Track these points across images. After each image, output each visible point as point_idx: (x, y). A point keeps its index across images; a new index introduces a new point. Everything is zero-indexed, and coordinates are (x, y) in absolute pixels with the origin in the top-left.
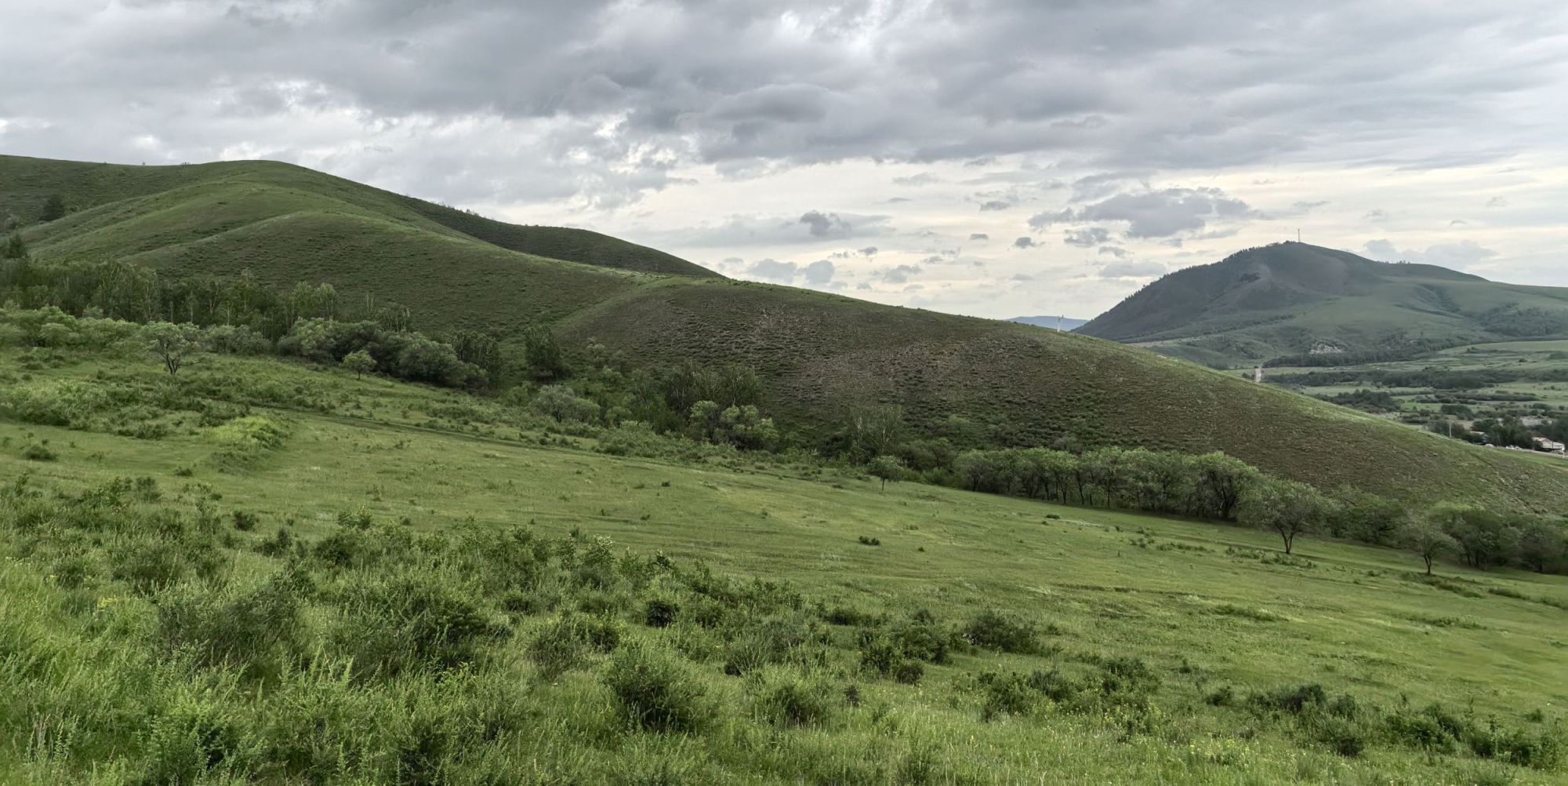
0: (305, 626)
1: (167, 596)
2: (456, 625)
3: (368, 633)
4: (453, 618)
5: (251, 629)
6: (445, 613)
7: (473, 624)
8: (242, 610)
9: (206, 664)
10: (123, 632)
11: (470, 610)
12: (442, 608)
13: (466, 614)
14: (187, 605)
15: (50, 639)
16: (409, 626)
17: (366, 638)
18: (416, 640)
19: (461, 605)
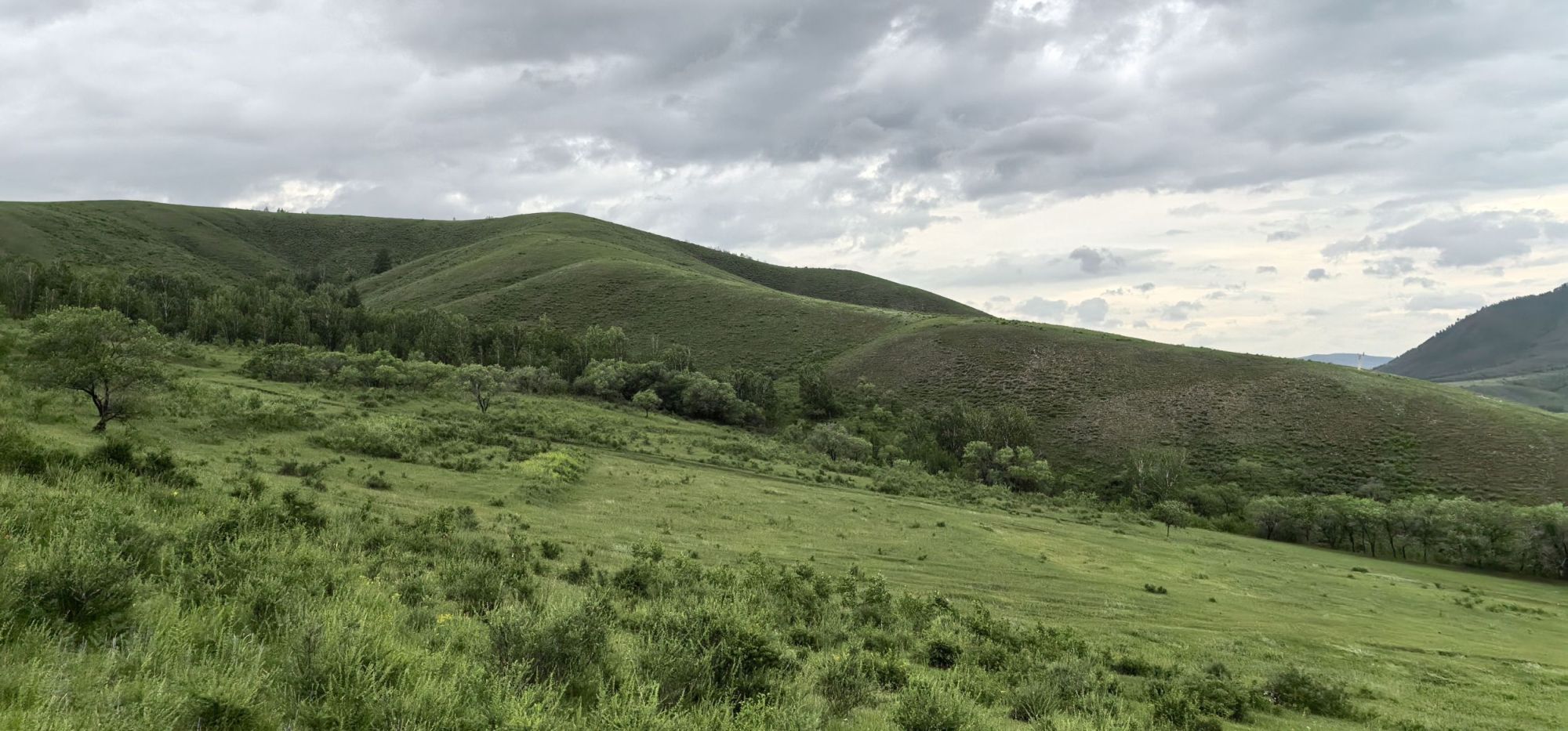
0: (612, 651)
1: (496, 617)
2: (751, 657)
3: (671, 661)
4: (748, 650)
5: (567, 651)
6: (740, 644)
7: (767, 657)
8: (559, 632)
9: (532, 681)
10: (459, 648)
11: (763, 643)
12: (737, 639)
13: (760, 646)
14: (514, 625)
15: (403, 652)
16: (707, 658)
17: (670, 666)
18: (714, 669)
19: (755, 637)
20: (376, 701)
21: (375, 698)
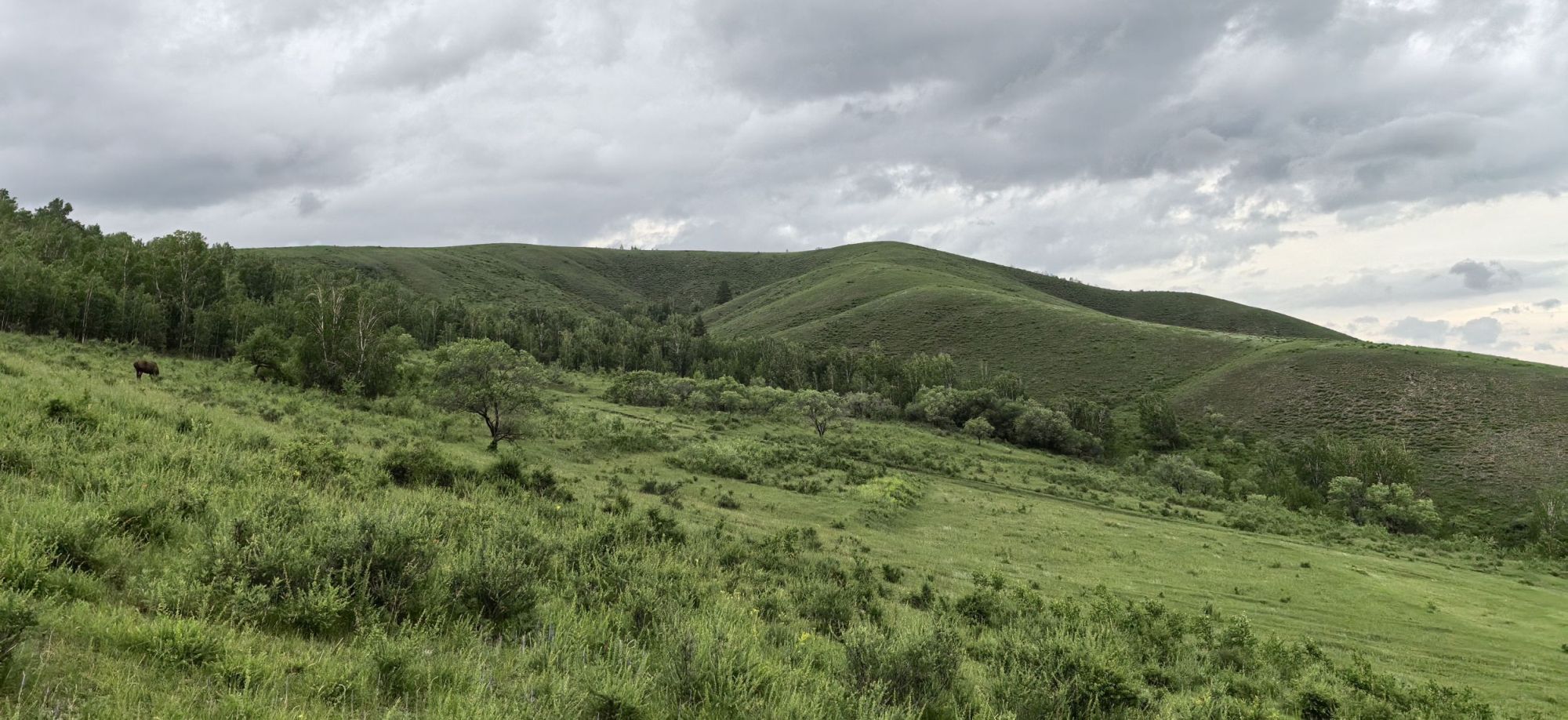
0: (963, 679)
1: (850, 634)
2: (1107, 694)
3: (1025, 692)
4: (1104, 686)
5: (921, 676)
6: (1095, 680)
7: (1124, 694)
8: (913, 656)
9: (890, 703)
10: (818, 666)
11: (1119, 680)
12: (1092, 674)
13: (1116, 683)
14: (869, 646)
16: (1063, 690)
17: (1024, 697)
18: (1069, 704)
19: (1111, 674)
20: (748, 711)
21: (747, 708)
